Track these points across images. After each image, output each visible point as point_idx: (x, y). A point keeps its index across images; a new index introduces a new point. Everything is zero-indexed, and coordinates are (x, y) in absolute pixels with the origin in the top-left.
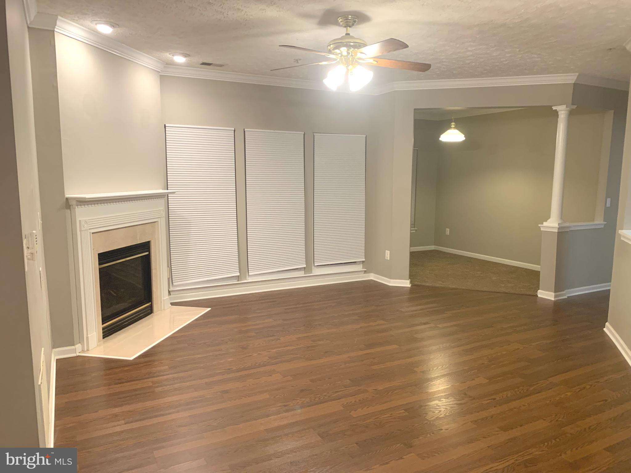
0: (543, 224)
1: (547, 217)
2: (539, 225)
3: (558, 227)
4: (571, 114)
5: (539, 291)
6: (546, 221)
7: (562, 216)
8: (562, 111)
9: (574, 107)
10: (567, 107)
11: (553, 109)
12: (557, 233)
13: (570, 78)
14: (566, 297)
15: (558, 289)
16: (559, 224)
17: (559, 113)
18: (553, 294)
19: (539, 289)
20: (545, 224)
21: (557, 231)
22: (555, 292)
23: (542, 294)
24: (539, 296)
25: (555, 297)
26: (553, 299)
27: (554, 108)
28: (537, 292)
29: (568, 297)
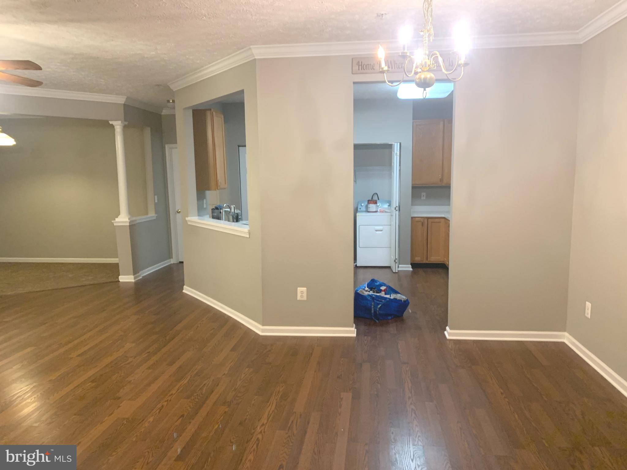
0: (115, 220)
1: (118, 214)
2: (112, 221)
3: (129, 221)
4: (125, 128)
5: (120, 277)
6: (117, 217)
7: (130, 212)
8: (118, 126)
9: (126, 123)
10: (121, 123)
11: (109, 123)
12: (129, 227)
13: (121, 100)
14: (141, 278)
15: (135, 272)
16: (129, 219)
17: (115, 127)
18: (132, 277)
19: (119, 275)
20: (117, 220)
21: (129, 225)
22: (134, 275)
23: (123, 279)
24: (121, 280)
25: (135, 278)
26: (133, 281)
27: (111, 122)
28: (118, 278)
29: (143, 277)
